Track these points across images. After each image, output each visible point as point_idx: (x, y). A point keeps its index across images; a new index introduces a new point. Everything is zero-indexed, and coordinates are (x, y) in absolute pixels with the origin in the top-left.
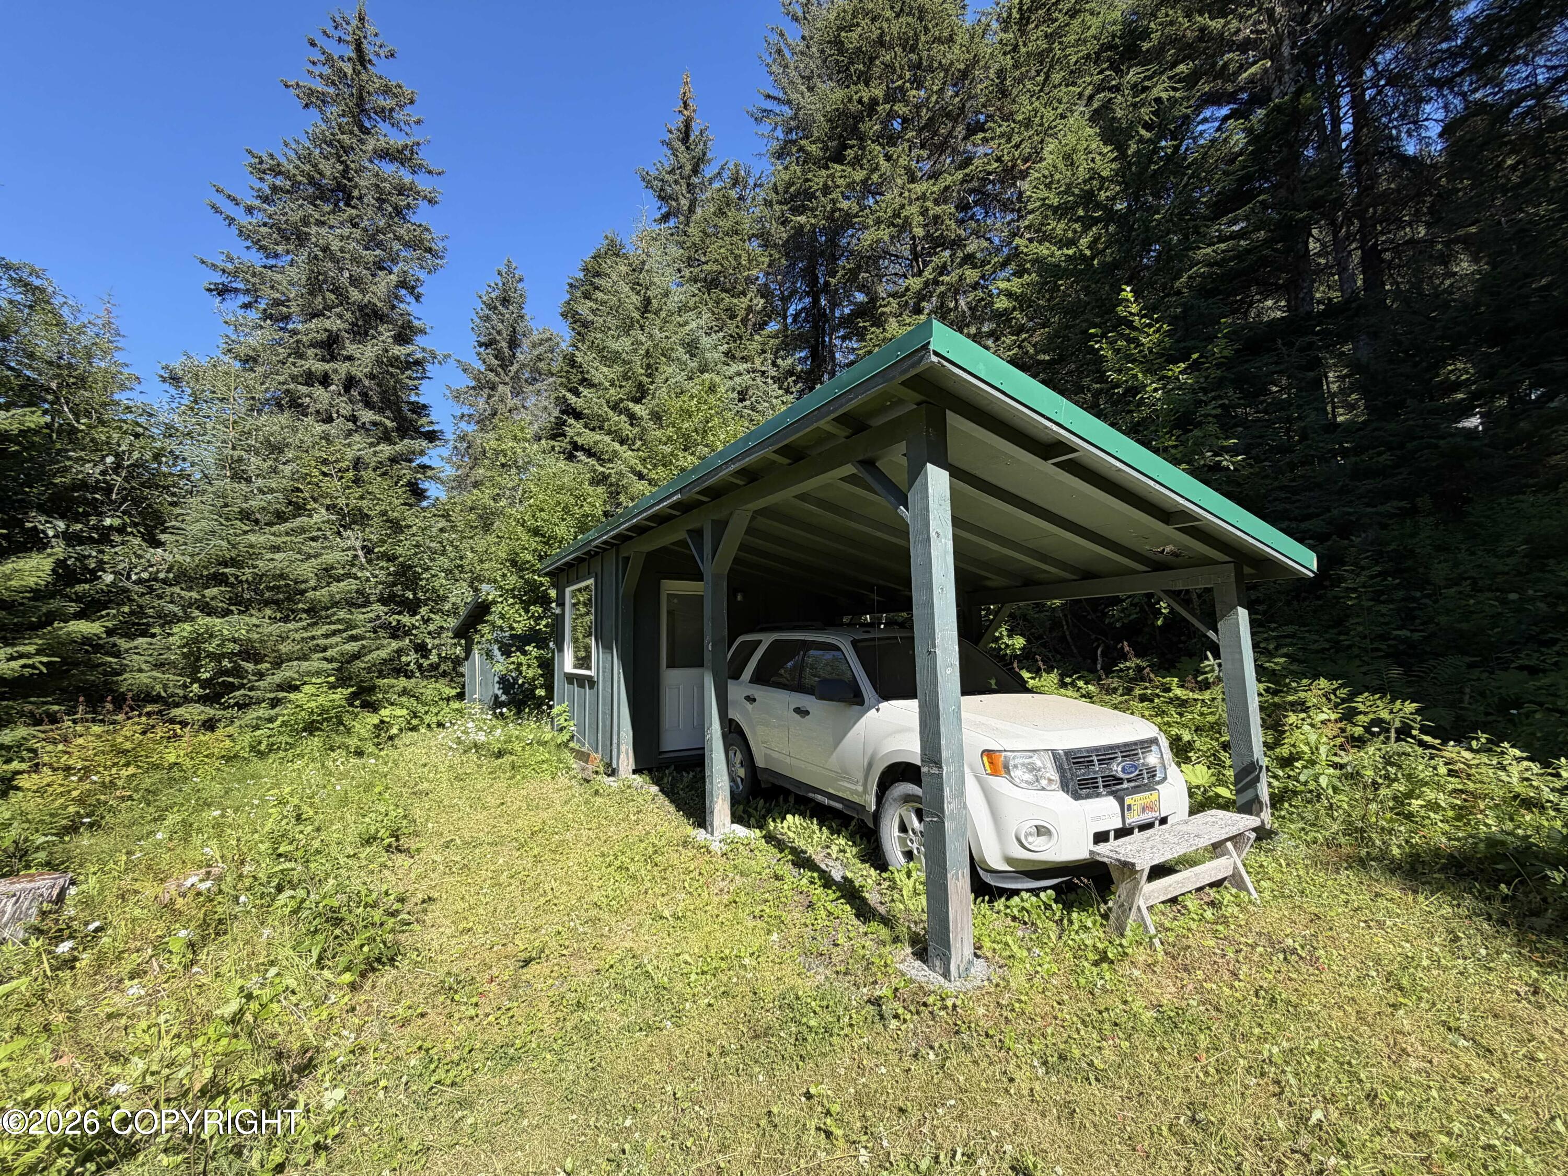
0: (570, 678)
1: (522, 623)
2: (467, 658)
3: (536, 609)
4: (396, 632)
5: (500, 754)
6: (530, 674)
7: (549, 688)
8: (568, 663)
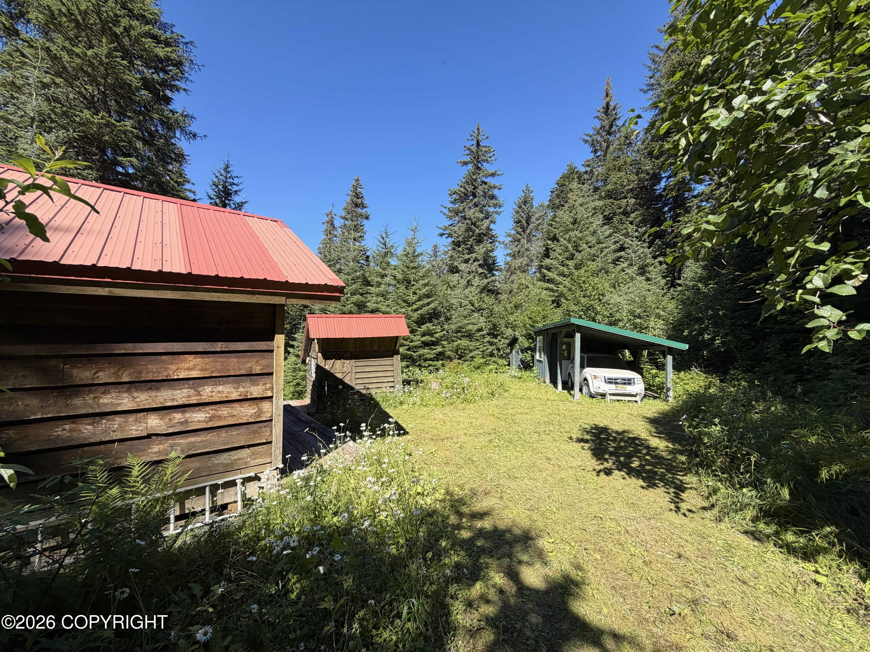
0: (538, 361)
1: (526, 345)
2: (511, 353)
3: (531, 341)
4: (491, 344)
5: (520, 378)
6: (529, 359)
7: (533, 363)
8: (537, 357)
